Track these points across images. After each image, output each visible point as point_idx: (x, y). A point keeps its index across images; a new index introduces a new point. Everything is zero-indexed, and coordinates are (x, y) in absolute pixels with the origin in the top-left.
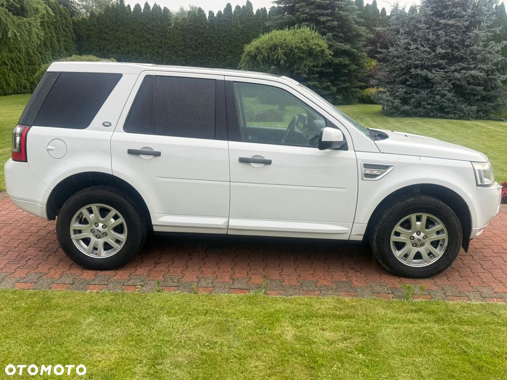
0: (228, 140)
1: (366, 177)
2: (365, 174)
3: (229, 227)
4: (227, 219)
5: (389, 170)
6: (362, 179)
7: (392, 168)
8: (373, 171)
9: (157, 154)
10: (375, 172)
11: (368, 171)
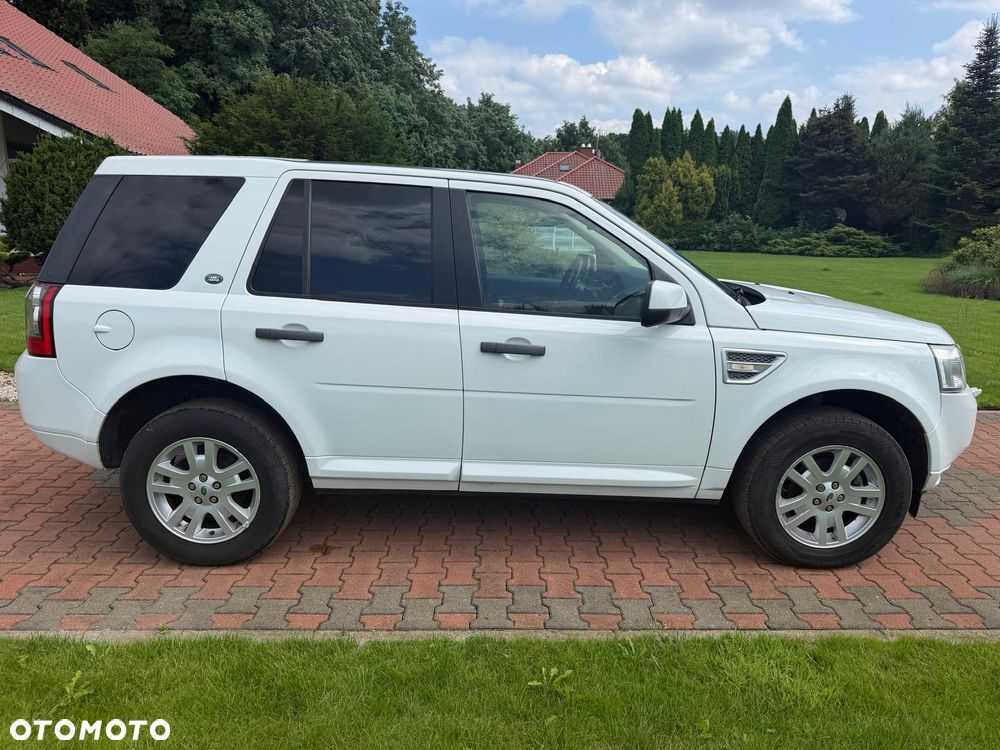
0: (459, 308)
1: (731, 378)
2: (729, 372)
3: (463, 479)
4: (458, 464)
5: (775, 364)
6: (725, 383)
7: (782, 360)
8: (746, 365)
9: (316, 338)
10: (749, 367)
11: (736, 366)
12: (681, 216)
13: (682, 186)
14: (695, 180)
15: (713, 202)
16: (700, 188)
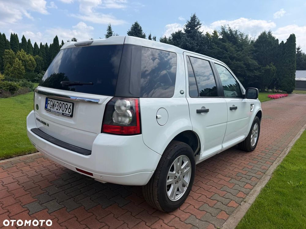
0: (223, 98)
4: (222, 145)
6: (251, 112)
7: (254, 105)
9: (208, 111)
10: (252, 107)
12: (24, 71)
13: (23, 61)
14: (28, 59)
15: (36, 66)
16: (30, 62)
